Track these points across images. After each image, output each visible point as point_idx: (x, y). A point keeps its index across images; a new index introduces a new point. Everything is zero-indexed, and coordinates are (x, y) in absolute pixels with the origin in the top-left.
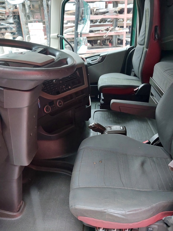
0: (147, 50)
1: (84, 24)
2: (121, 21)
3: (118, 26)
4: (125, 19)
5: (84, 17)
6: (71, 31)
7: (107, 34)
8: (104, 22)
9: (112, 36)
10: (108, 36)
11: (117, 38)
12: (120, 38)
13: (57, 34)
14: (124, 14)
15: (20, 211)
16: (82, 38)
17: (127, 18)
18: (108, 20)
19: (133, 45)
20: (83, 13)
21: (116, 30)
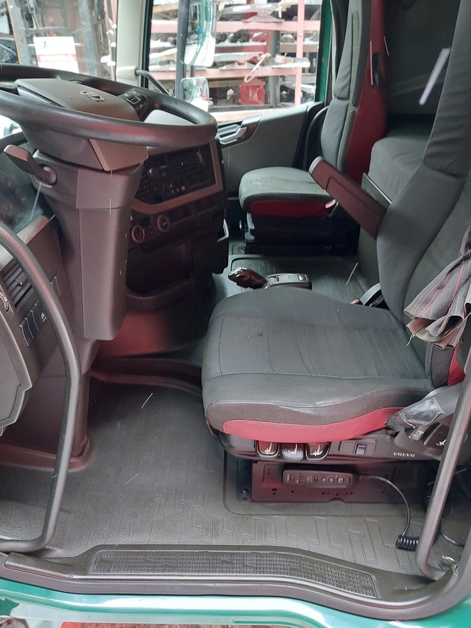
0: (357, 110)
1: (199, 45)
2: (290, 39)
3: (281, 51)
4: (300, 34)
5: (200, 26)
6: (158, 61)
7: (254, 72)
8: (245, 41)
9: (265, 79)
10: (255, 78)
11: (280, 84)
12: (287, 83)
13: (133, 68)
14: (296, 20)
15: (84, 454)
16: (194, 80)
17: (306, 32)
18: (256, 35)
19: (323, 99)
20: (195, 15)
21: (277, 64)
